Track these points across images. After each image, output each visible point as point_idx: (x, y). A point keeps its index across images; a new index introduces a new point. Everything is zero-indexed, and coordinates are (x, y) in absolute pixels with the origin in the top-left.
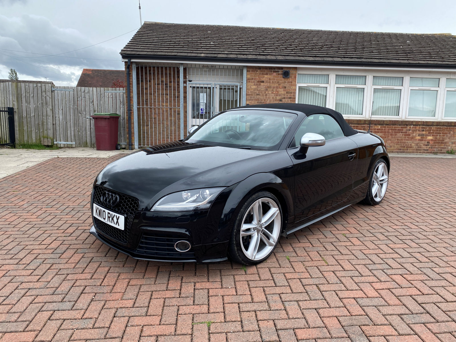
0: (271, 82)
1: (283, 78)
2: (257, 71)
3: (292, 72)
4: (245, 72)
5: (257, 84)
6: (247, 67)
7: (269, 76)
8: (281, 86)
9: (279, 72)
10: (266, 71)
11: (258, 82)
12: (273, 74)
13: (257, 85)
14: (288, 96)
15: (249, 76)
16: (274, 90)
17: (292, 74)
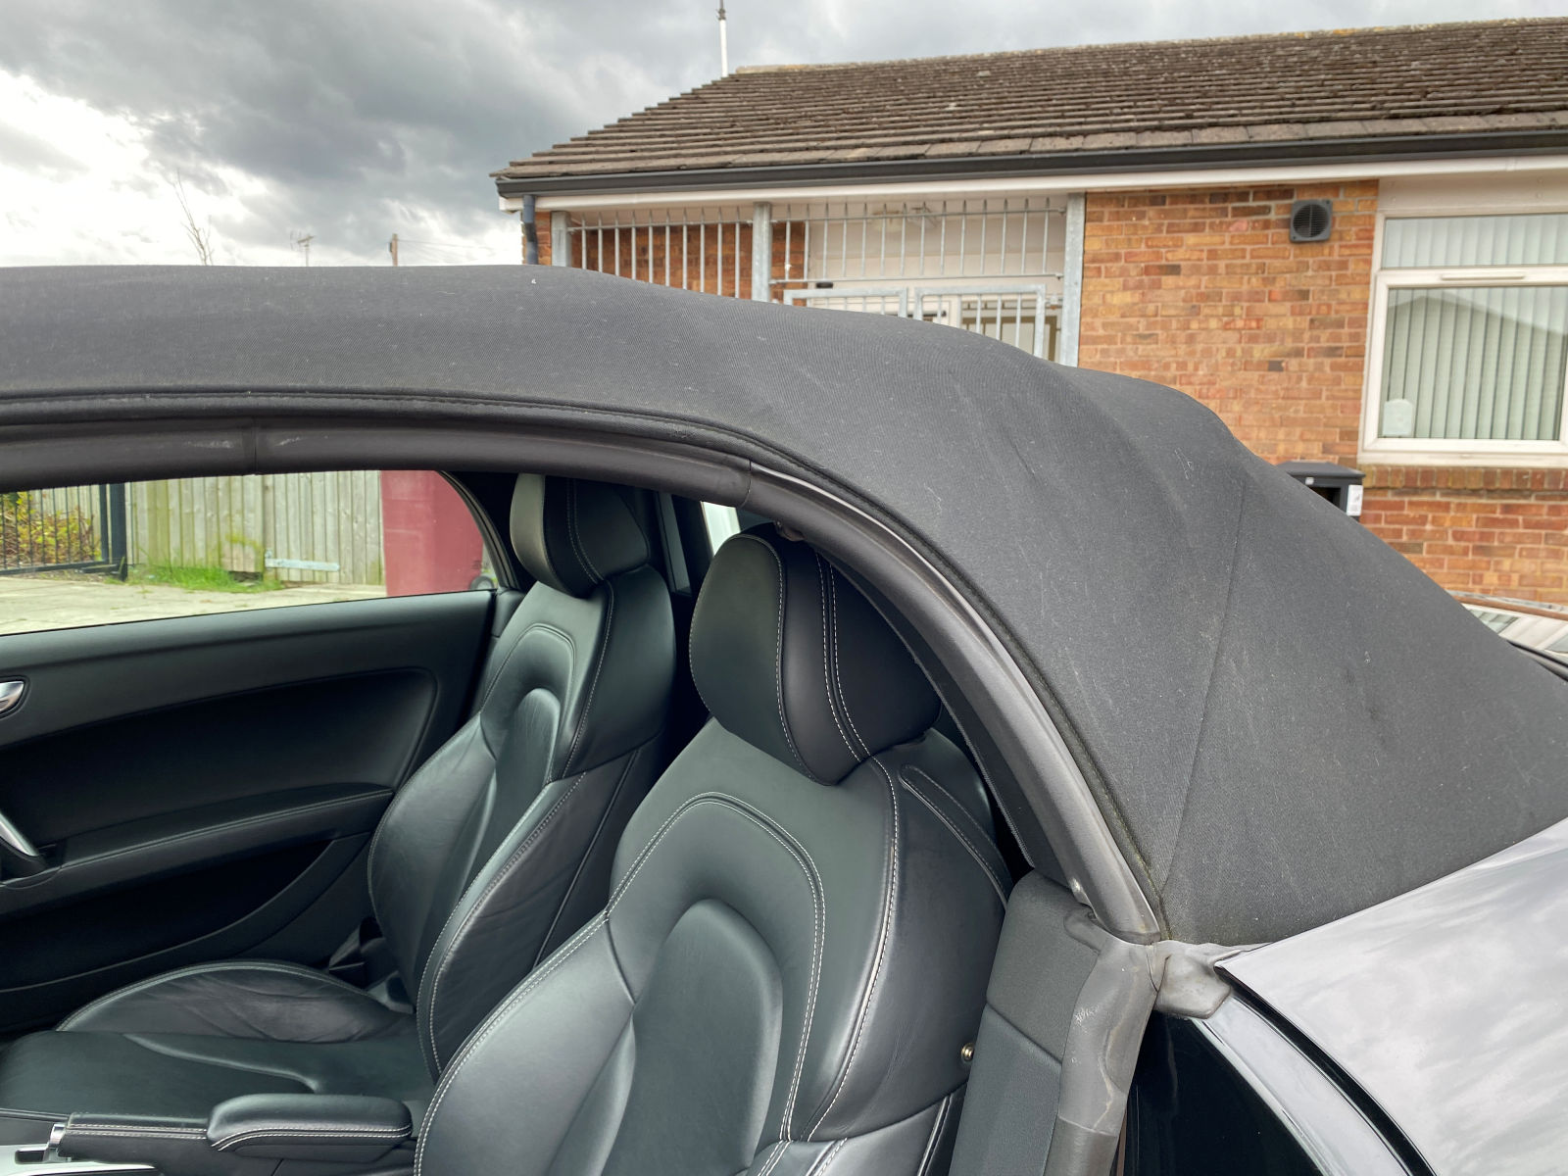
0: (1222, 268)
1: (1294, 242)
2: (1141, 216)
3: (1342, 207)
4: (1075, 224)
5: (1141, 281)
6: (1087, 196)
7: (1208, 239)
8: (1278, 287)
9: (1266, 210)
10: (1191, 213)
11: (1147, 271)
12: (1230, 224)
13: (1139, 286)
14: (1317, 339)
15: (1096, 245)
16: (1237, 311)
17: (1348, 219)
